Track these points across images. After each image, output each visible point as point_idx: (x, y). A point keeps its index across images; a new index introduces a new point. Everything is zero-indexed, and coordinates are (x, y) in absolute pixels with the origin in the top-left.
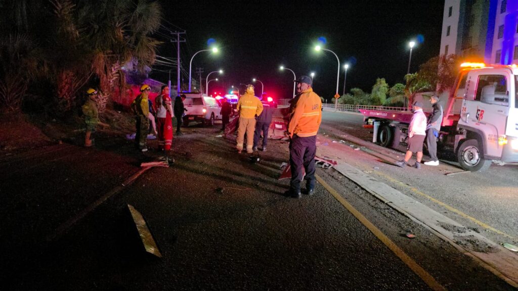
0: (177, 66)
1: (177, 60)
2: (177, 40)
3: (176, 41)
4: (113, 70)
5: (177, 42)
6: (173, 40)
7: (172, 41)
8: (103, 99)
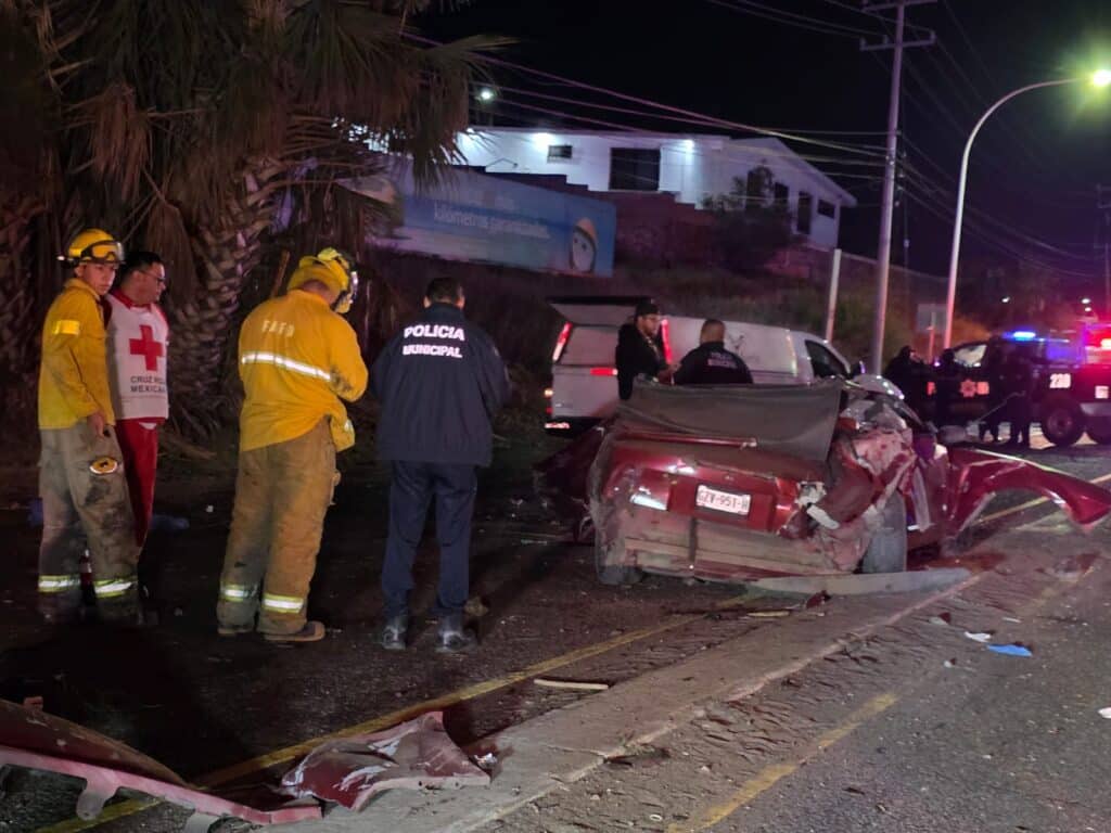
0: (882, 172)
1: (884, 141)
2: (892, 40)
3: (886, 45)
4: (252, 186)
5: (891, 52)
6: (869, 43)
7: (863, 46)
8: (198, 329)
